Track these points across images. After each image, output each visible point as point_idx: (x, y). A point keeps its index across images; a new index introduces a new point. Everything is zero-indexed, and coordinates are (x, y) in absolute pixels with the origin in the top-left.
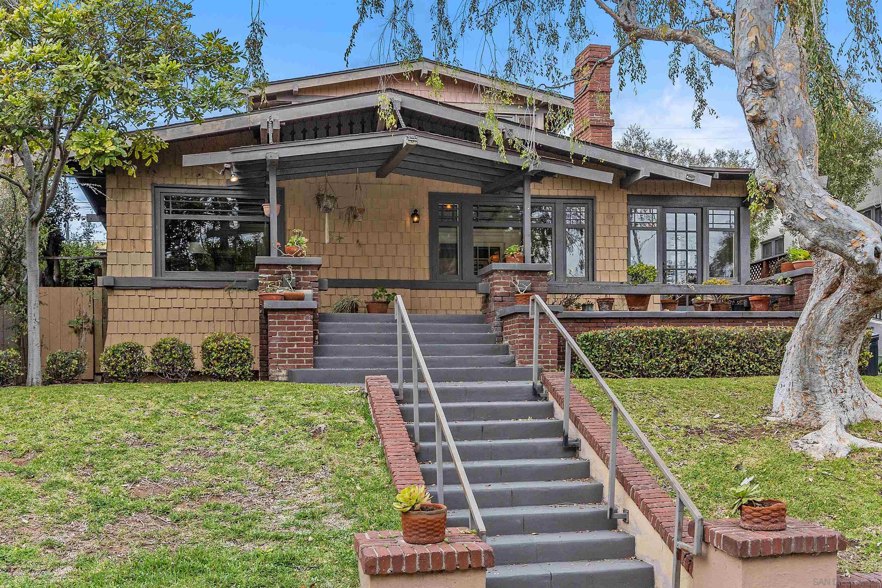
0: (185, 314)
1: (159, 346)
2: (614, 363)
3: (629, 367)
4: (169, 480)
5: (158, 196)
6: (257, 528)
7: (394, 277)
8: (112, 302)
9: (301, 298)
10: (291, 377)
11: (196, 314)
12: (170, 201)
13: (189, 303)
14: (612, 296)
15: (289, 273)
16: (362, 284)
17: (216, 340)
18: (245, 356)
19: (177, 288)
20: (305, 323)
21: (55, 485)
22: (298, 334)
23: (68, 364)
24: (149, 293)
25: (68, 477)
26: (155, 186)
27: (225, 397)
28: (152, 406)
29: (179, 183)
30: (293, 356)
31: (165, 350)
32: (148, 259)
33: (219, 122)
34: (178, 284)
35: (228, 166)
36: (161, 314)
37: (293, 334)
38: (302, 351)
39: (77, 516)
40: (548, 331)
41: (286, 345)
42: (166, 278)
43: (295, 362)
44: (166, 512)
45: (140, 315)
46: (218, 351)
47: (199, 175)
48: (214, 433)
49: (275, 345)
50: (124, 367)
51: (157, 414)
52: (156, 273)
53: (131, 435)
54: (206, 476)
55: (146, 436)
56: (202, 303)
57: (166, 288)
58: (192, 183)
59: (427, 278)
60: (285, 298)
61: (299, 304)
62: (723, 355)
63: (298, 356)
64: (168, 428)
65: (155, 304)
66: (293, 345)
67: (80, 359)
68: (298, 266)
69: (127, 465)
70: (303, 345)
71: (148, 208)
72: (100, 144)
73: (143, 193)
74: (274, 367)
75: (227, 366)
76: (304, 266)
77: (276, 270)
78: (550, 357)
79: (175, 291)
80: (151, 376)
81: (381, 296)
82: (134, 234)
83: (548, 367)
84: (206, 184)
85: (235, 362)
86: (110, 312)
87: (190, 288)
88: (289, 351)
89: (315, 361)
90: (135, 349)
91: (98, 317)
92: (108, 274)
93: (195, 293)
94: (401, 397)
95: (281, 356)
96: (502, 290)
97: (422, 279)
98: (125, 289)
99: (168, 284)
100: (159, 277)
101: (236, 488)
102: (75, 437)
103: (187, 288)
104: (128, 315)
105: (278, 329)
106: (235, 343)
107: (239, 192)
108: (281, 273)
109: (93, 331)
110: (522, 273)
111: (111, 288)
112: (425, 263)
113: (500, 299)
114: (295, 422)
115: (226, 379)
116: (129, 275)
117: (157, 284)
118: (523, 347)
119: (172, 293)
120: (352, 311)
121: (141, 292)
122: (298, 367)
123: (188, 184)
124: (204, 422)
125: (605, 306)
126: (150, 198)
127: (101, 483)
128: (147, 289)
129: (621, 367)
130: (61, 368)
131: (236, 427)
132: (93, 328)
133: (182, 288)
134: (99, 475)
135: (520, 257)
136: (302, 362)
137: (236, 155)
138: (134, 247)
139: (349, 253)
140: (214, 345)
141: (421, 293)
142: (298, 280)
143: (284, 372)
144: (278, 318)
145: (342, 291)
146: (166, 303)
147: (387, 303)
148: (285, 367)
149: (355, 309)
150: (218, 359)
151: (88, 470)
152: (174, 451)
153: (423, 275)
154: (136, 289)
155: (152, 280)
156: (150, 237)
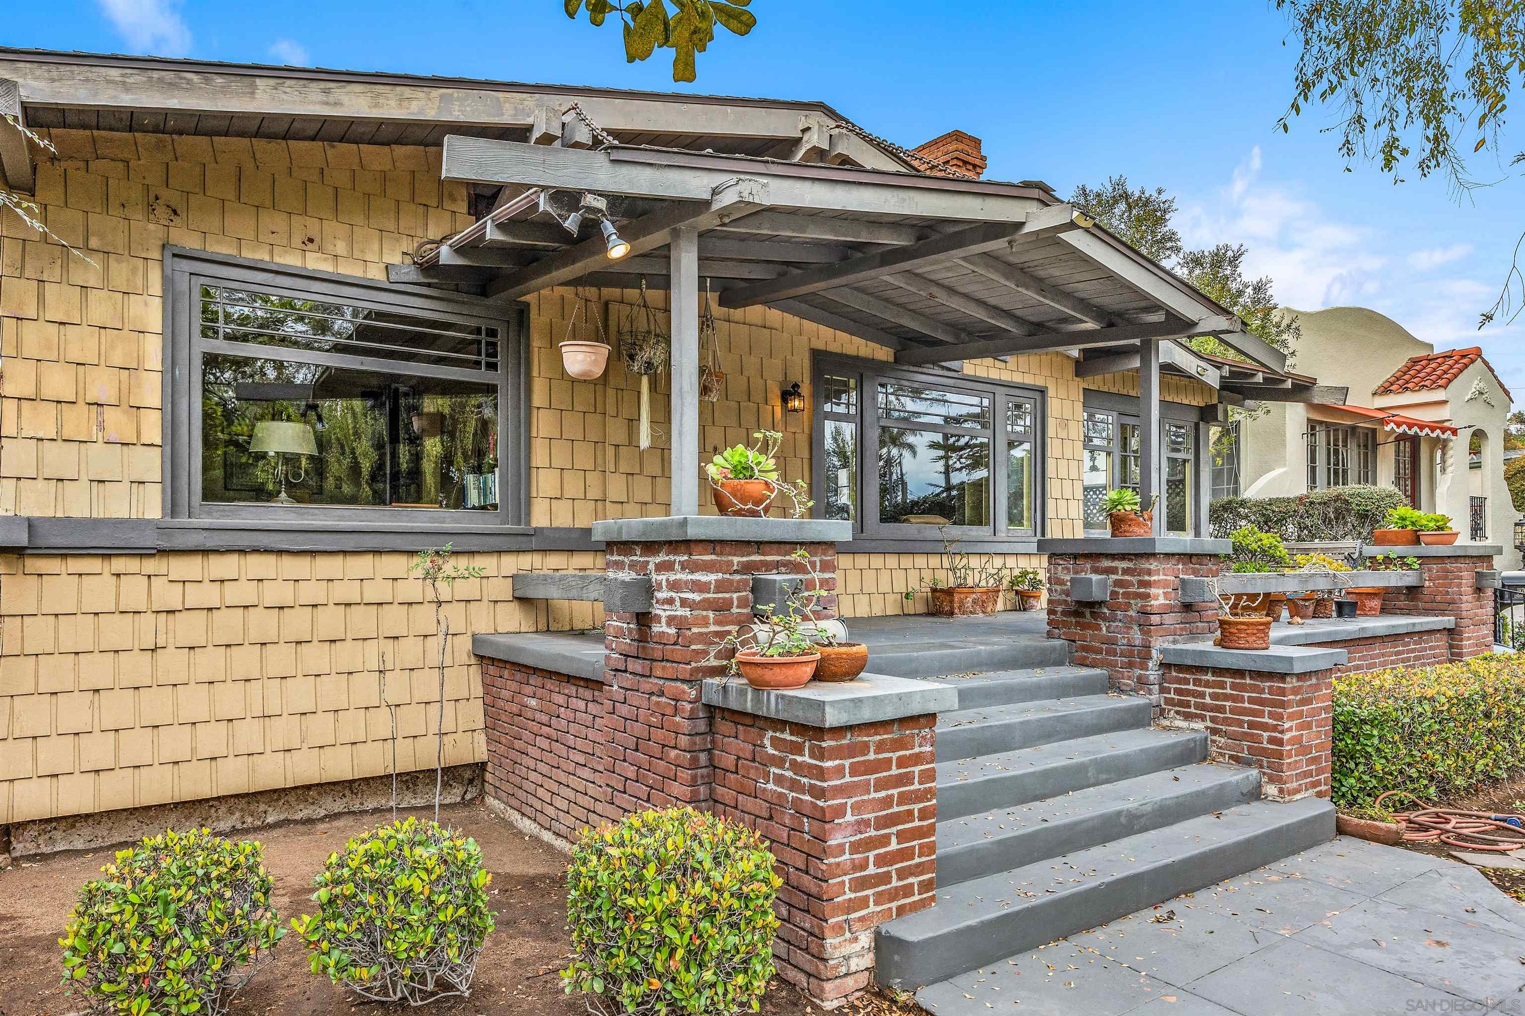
0: (262, 624)
5: (181, 283)
8: (18, 594)
11: (297, 623)
12: (220, 302)
13: (274, 594)
19: (242, 552)
24: (151, 565)
26: (174, 254)
29: (249, 254)
30: (887, 878)
32: (149, 464)
33: (420, 93)
34: (244, 540)
36: (190, 627)
37: (889, 802)
41: (869, 845)
42: (205, 522)
45: (117, 630)
47: (311, 240)
52: (173, 507)
56: (310, 592)
57: (206, 552)
58: (291, 260)
63: (900, 874)
65: (171, 597)
66: (887, 840)
71: (150, 315)
73: (134, 271)
74: (839, 927)
77: (736, 559)
79: (233, 560)
82: (101, 386)
84: (330, 269)
87: (280, 552)
88: (878, 861)
92: (7, 507)
95: (856, 884)
98: (65, 554)
99: (213, 541)
100: (183, 520)
103: (267, 551)
104: (77, 634)
105: (850, 790)
108: (748, 569)
116: (79, 512)
117: (180, 541)
119: (224, 565)
121: (119, 565)
123: (277, 259)
128: (143, 553)
133: (256, 551)
137: (625, 170)
138: (101, 427)
143: (863, 940)
146: (210, 595)
148: (866, 923)
154: (107, 554)
155: (160, 528)
156: (155, 400)
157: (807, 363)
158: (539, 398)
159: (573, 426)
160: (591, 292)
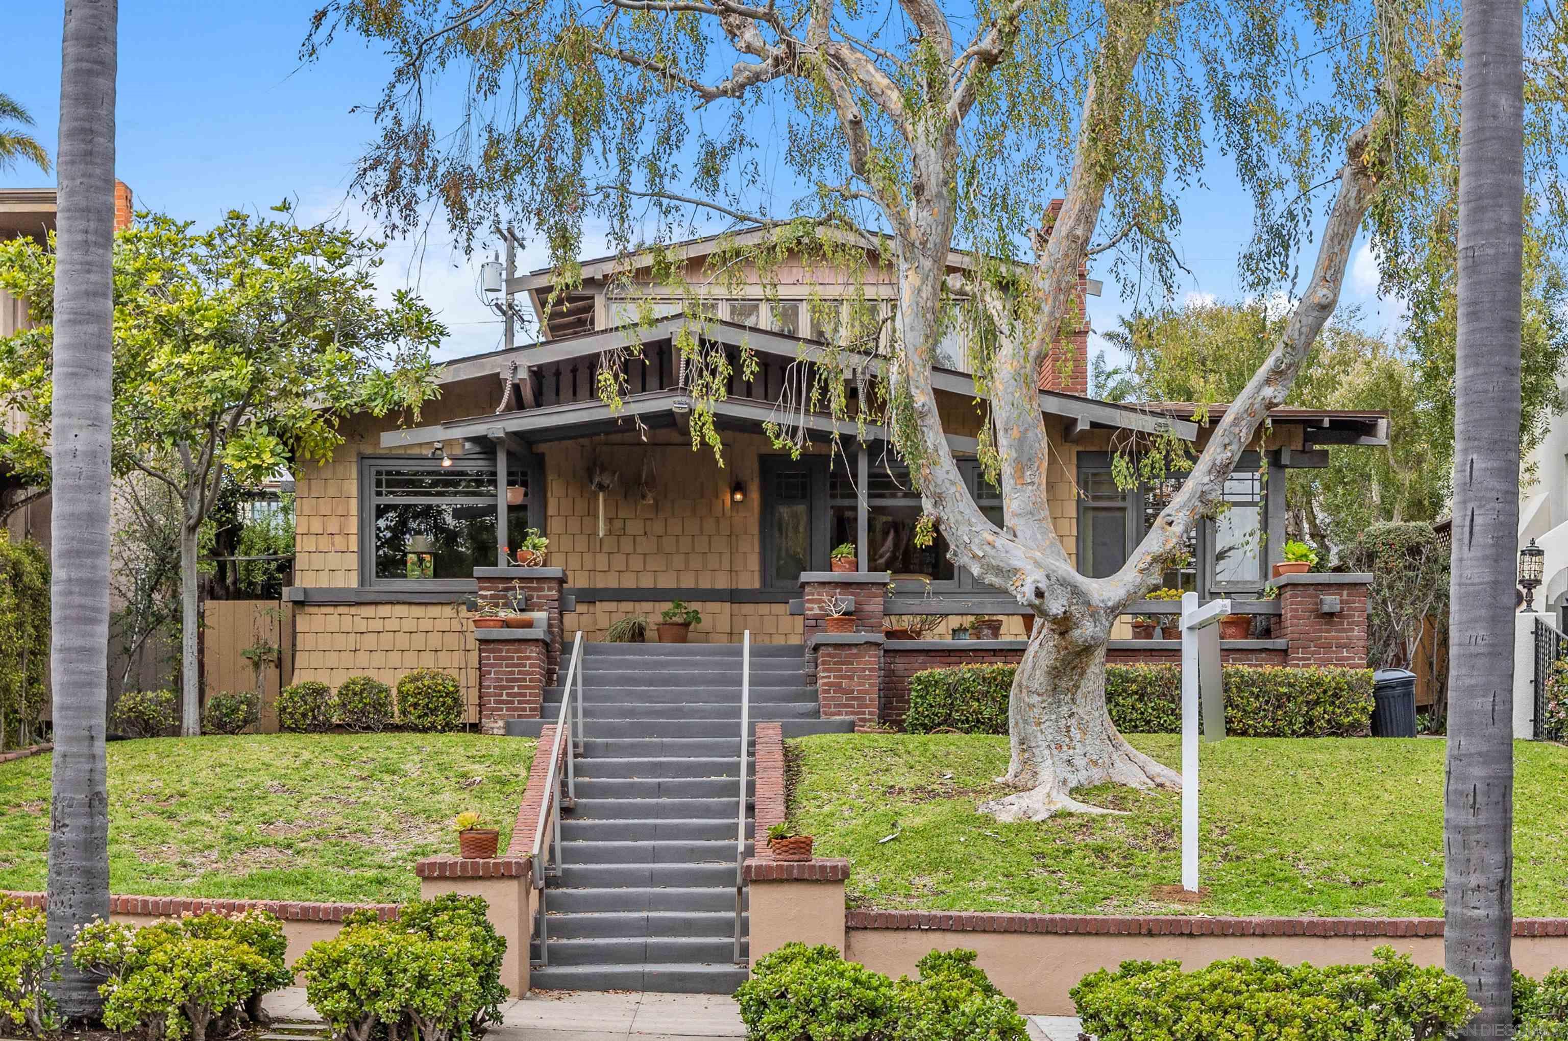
0: (402, 641)
1: (347, 687)
2: (956, 715)
3: (978, 721)
4: (301, 822)
5: (366, 473)
6: (368, 860)
7: (705, 584)
8: (302, 623)
9: (529, 624)
10: (509, 730)
11: (418, 641)
12: (384, 477)
13: (408, 625)
14: (1000, 618)
15: (514, 588)
16: (655, 595)
17: (414, 679)
18: (449, 701)
19: (392, 603)
20: (528, 658)
21: (196, 822)
22: (519, 673)
23: (235, 710)
24: (353, 610)
25: (207, 817)
26: (362, 458)
27: (390, 748)
28: (306, 755)
30: (512, 702)
31: (355, 694)
32: (353, 561)
34: (393, 597)
35: (439, 445)
36: (370, 641)
37: (513, 673)
38: (525, 695)
39: (210, 847)
40: (864, 670)
41: (504, 687)
42: (377, 588)
43: (515, 709)
44: (289, 846)
45: (340, 641)
46: (415, 695)
48: (360, 783)
49: (489, 687)
50: (304, 715)
51: (308, 763)
52: (362, 582)
53: (275, 783)
54: (337, 820)
55: (290, 784)
56: (426, 625)
57: (376, 604)
59: (757, 585)
60: (507, 624)
61: (520, 633)
62: (1117, 704)
63: (519, 702)
64: (316, 777)
65: (362, 626)
66: (513, 687)
67: (250, 704)
68: (531, 580)
69: (266, 809)
70: (527, 687)
71: (353, 487)
72: (258, 456)
73: (346, 468)
74: (488, 717)
75: (426, 714)
76: (539, 579)
77: (499, 586)
78: (867, 706)
79: (388, 608)
80: (339, 729)
81: (675, 614)
82: (333, 527)
83: (864, 720)
85: (436, 708)
86: (299, 637)
87: (410, 604)
88: (508, 695)
89: (542, 708)
90: (320, 692)
91: (287, 645)
92: (297, 583)
93: (417, 611)
94: (581, 750)
95: (496, 702)
96: (817, 611)
97: (748, 586)
98: (320, 604)
99: (379, 598)
100: (367, 588)
101: (362, 831)
102: (219, 784)
103: (404, 603)
104: (324, 642)
105: (492, 666)
106: (437, 685)
107: (480, 463)
108: (507, 589)
109: (279, 664)
110: (846, 585)
111: (299, 604)
112: (754, 563)
113: (813, 623)
114: (451, 774)
115: (425, 730)
116: (325, 585)
117: (365, 598)
118: (828, 692)
119: (384, 610)
120: (633, 639)
121: (341, 610)
122: (519, 716)
124: (355, 772)
125: (986, 631)
126: (354, 475)
127: (237, 823)
128: (350, 605)
129: (967, 721)
130: (227, 715)
131: (387, 778)
132: (279, 659)
133: (398, 603)
134: (236, 816)
135: (850, 563)
136: (524, 709)
137: (449, 430)
138: (333, 545)
139: (639, 550)
140: (410, 687)
141: (748, 608)
142: (528, 599)
143: (501, 723)
144: (493, 651)
145: (627, 606)
146: (377, 625)
147: (686, 625)
148: (501, 717)
149: (638, 634)
150: (415, 705)
151: (228, 814)
152: (314, 798)
153: (750, 580)
154: (336, 604)
155: (356, 592)
156: (354, 530)
157: (756, 466)
158: (551, 510)
159: (574, 525)
160: (585, 441)
